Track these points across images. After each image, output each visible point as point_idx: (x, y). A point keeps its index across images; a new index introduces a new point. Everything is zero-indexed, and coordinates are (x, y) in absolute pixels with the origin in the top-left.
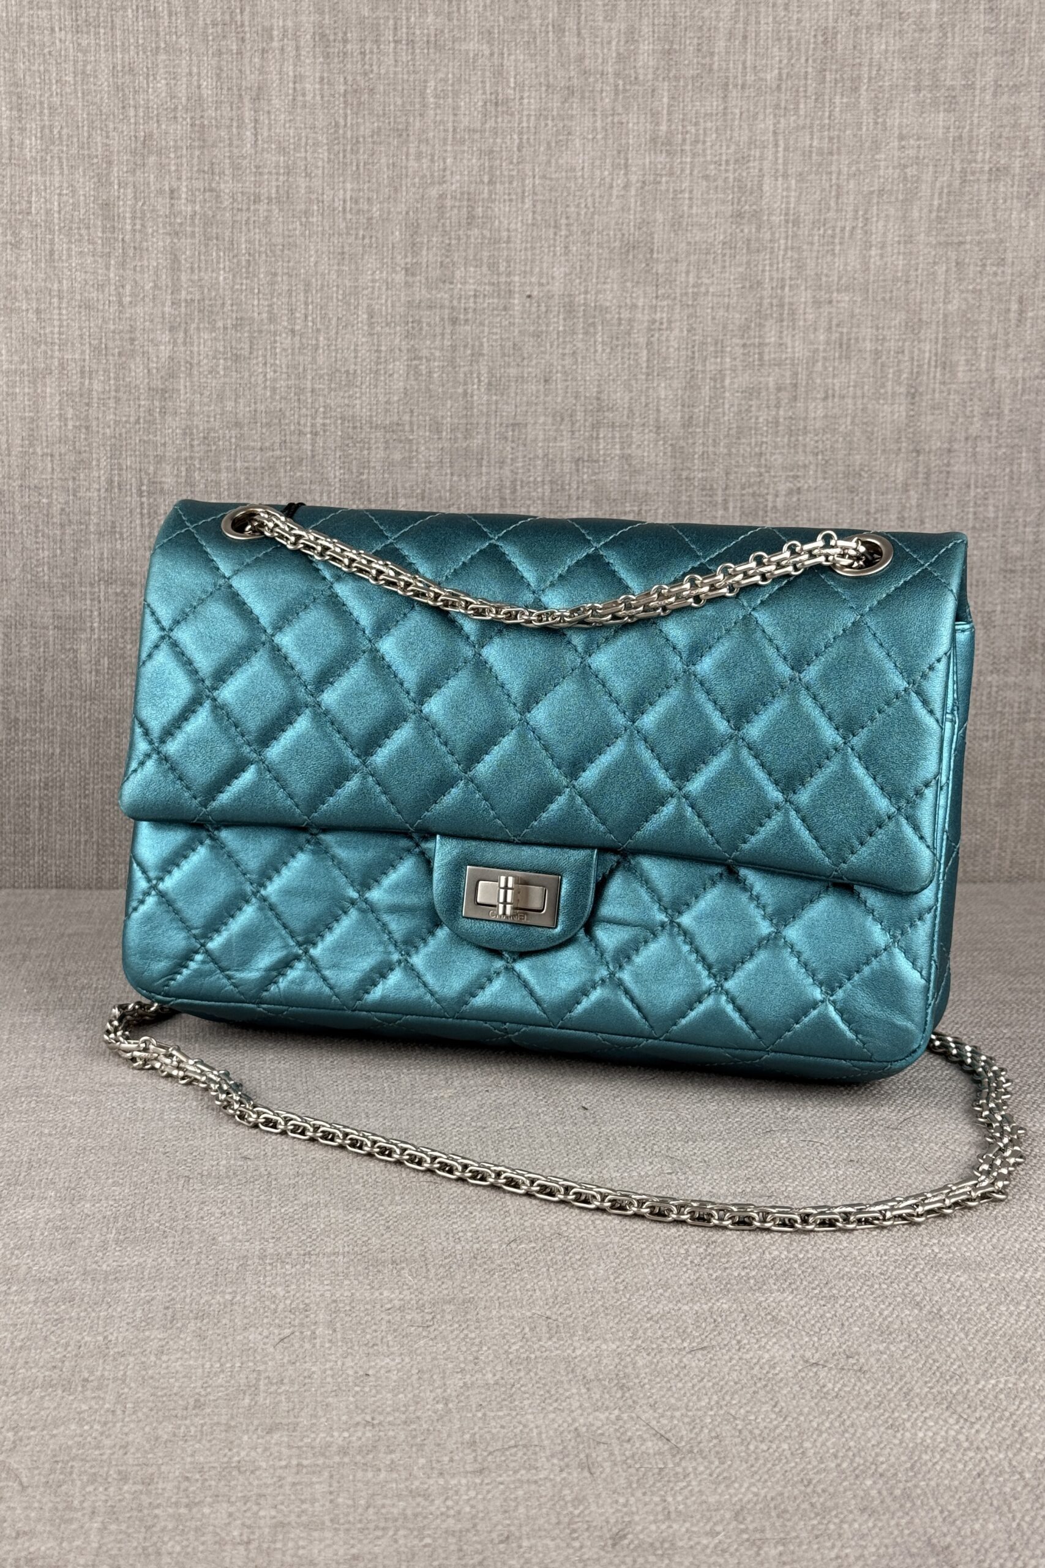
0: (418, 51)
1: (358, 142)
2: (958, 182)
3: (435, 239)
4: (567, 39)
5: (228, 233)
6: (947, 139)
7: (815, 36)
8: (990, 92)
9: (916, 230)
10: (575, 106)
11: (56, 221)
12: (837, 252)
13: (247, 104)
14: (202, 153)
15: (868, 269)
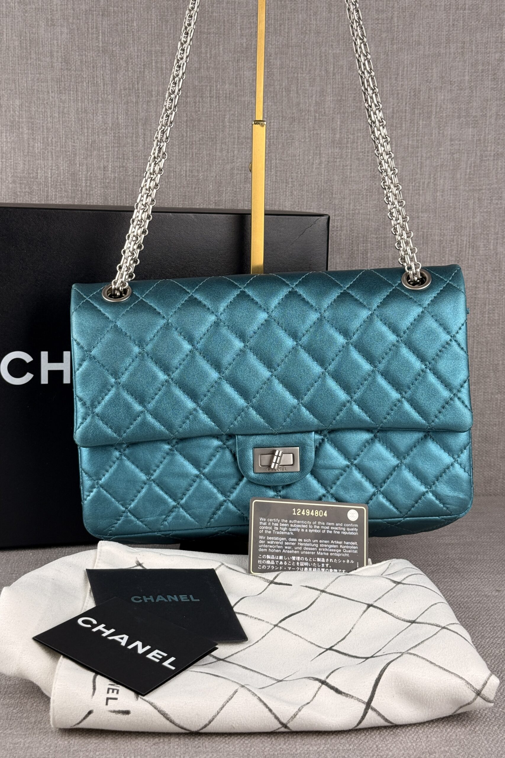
0: (221, 101)
1: (192, 144)
2: (479, 161)
3: (229, 189)
4: (291, 95)
5: (130, 187)
6: (473, 141)
7: (410, 92)
8: (494, 118)
9: (459, 184)
10: (295, 126)
11: (49, 182)
12: (421, 193)
13: (140, 127)
14: (119, 150)
15: (436, 202)
